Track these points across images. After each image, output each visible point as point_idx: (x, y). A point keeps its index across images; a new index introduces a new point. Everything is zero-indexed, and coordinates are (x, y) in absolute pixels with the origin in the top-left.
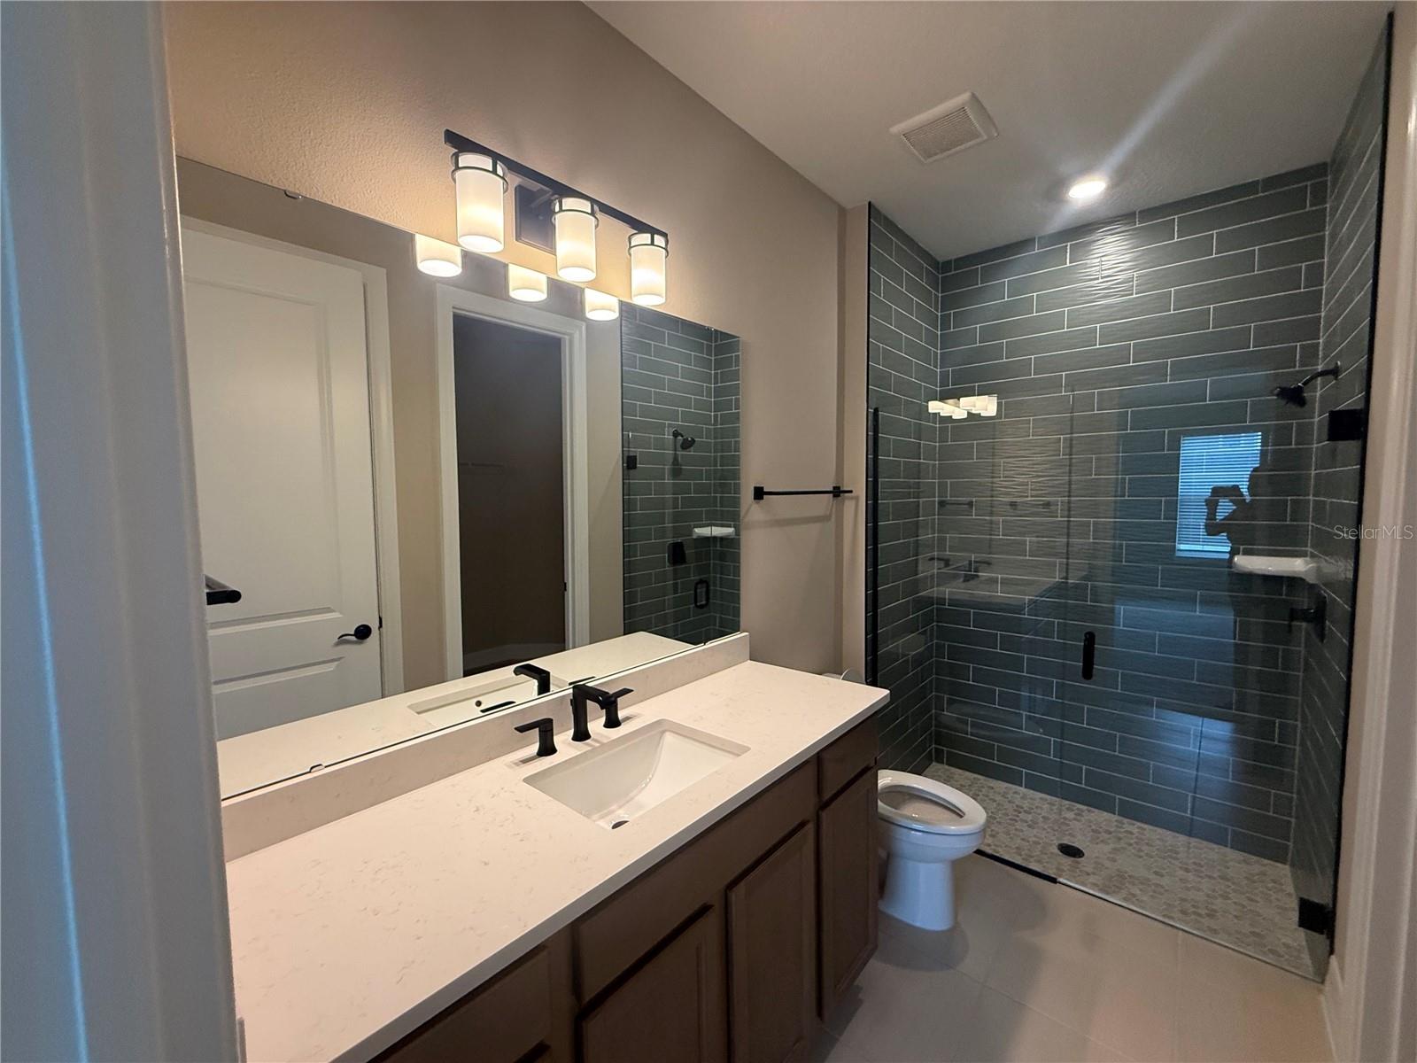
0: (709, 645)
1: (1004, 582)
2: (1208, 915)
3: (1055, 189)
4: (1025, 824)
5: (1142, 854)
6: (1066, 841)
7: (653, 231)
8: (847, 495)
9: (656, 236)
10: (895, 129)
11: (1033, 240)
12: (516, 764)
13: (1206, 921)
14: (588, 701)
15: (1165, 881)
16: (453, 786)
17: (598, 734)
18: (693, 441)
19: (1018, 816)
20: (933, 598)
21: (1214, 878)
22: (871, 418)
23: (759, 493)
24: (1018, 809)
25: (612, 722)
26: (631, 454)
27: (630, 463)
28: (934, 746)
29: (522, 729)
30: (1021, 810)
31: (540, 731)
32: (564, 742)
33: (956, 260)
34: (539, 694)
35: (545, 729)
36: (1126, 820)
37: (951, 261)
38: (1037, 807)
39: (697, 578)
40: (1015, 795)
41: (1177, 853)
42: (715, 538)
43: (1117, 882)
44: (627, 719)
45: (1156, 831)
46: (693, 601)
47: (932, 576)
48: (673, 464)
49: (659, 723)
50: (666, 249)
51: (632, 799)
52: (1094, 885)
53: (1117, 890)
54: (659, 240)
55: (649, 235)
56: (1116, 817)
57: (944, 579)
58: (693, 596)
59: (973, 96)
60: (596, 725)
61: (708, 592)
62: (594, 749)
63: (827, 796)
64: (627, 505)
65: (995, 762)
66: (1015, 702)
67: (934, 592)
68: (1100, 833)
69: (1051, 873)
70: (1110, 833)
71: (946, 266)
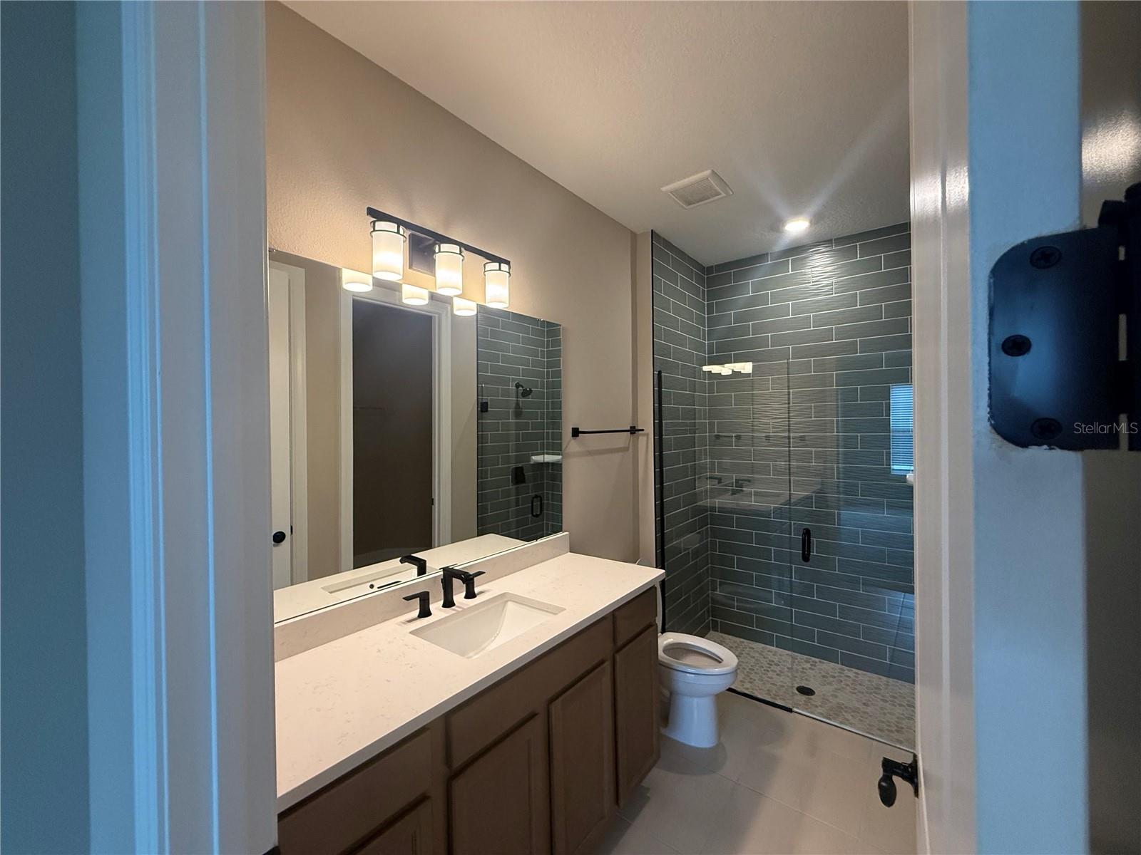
0: (539, 541)
1: (756, 494)
2: (898, 731)
3: (776, 225)
4: (775, 673)
5: (856, 691)
6: (803, 684)
7: (500, 261)
8: (640, 432)
9: (502, 264)
10: (664, 189)
11: (767, 254)
12: (404, 623)
13: (895, 735)
14: (454, 579)
15: (869, 710)
16: (360, 637)
17: (460, 603)
18: (531, 390)
19: (770, 668)
20: (707, 507)
21: (904, 706)
22: (656, 376)
23: (576, 433)
24: (771, 663)
25: (470, 595)
26: (484, 401)
27: (483, 407)
28: (711, 618)
29: (408, 599)
30: (773, 663)
31: (420, 600)
32: (436, 609)
33: (717, 266)
34: (418, 576)
35: (424, 599)
36: (846, 668)
37: (712, 266)
38: (784, 661)
39: (534, 494)
40: (769, 653)
41: (880, 689)
42: (548, 463)
43: (836, 711)
44: (481, 593)
45: (865, 675)
46: (530, 512)
47: (706, 491)
48: (516, 408)
49: (503, 595)
50: (509, 273)
51: (485, 648)
52: (821, 714)
53: (836, 716)
54: (504, 267)
55: (498, 264)
56: (840, 666)
57: (714, 493)
58: (530, 508)
59: (713, 171)
60: (459, 597)
61: (541, 505)
62: (459, 612)
63: (620, 643)
64: (481, 439)
65: (754, 628)
66: (766, 583)
67: (707, 502)
68: (827, 677)
69: (790, 706)
70: (834, 677)
71: (709, 270)
